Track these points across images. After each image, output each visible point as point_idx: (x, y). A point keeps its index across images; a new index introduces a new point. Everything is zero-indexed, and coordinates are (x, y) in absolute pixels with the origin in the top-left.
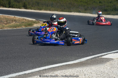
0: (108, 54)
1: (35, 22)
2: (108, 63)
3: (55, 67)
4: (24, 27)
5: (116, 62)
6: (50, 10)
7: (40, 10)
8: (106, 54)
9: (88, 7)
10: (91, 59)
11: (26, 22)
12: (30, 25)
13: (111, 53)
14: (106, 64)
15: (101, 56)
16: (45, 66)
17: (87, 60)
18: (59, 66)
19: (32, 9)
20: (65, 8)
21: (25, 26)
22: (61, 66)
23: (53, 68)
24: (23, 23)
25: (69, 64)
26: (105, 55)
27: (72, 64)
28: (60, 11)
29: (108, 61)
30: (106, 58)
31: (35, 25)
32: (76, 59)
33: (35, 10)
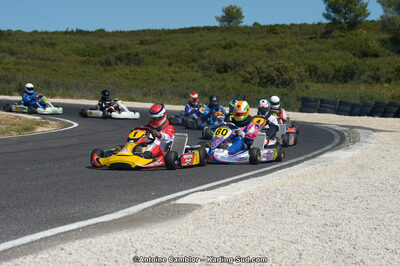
0: (189, 193)
1: (39, 124)
2: (190, 217)
3: (70, 231)
4: (15, 135)
5: (207, 213)
6: (72, 98)
7: (52, 97)
8: (186, 195)
9: (150, 90)
10: (153, 207)
11: (21, 122)
12: (27, 129)
13: (195, 192)
14: (185, 219)
15: (175, 199)
16: (48, 229)
17: (143, 210)
18: (79, 229)
21: (18, 131)
22: (83, 228)
23: (65, 232)
24: (14, 124)
26: (182, 196)
27: (110, 221)
29: (190, 212)
30: (185, 204)
31: (40, 130)
32: (118, 209)
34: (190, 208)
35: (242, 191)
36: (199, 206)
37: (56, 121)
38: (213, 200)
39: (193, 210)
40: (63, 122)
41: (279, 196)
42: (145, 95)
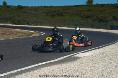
1: (33, 33)
2: (78, 61)
3: (43, 64)
4: (26, 37)
5: (83, 59)
6: (43, 26)
7: (37, 25)
8: (77, 54)
10: (67, 57)
11: (28, 33)
12: (30, 35)
13: (79, 53)
15: (74, 55)
16: (36, 64)
17: (64, 58)
18: (46, 64)
19: (32, 25)
20: (52, 25)
22: (47, 64)
24: (26, 34)
25: (52, 62)
27: (54, 62)
28: (49, 26)
31: (34, 35)
32: (57, 58)
33: (34, 26)
34: (78, 58)
35: (94, 53)
36: (81, 57)
37: (38, 32)
38: (85, 56)
39: (79, 58)
40: (40, 33)
42: (64, 25)
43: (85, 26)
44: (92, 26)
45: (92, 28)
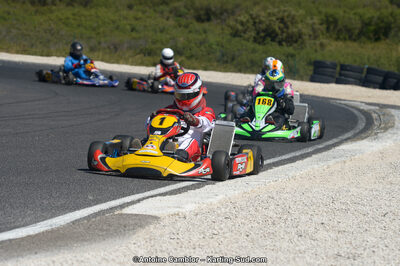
0: (144, 199)
5: (167, 230)
8: (139, 201)
9: (100, 43)
10: (88, 218)
13: (152, 197)
14: (134, 238)
15: (122, 206)
17: (73, 222)
20: (32, 46)
25: (10, 240)
26: (133, 203)
27: (22, 239)
29: (141, 226)
30: (136, 215)
32: (36, 221)
34: (143, 221)
35: (221, 197)
36: (156, 218)
38: (176, 210)
39: (148, 223)
41: (272, 207)
43: (190, 57)
44: (227, 62)
45: (226, 70)
